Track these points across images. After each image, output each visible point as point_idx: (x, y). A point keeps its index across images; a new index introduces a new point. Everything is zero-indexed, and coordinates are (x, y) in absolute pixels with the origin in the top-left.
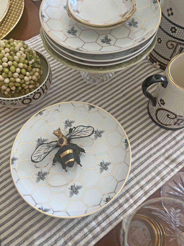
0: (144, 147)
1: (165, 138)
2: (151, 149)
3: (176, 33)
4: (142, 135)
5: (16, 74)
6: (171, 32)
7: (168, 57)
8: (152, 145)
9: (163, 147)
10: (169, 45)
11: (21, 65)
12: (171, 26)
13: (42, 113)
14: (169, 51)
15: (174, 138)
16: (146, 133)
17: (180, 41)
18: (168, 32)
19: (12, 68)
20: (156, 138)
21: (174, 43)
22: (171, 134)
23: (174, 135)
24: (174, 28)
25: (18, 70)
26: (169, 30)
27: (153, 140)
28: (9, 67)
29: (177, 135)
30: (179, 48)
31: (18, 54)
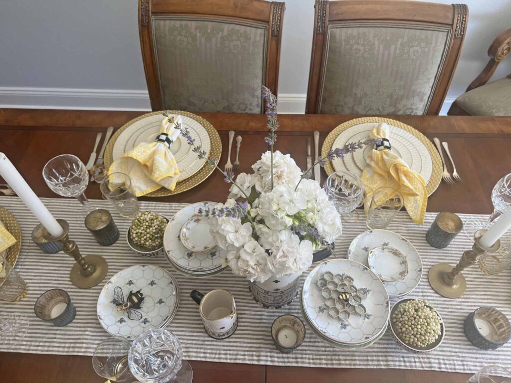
0: (182, 331)
1: (199, 336)
2: (185, 335)
4: (189, 324)
5: (143, 239)
8: (188, 334)
9: (192, 340)
11: (148, 235)
15: (204, 341)
16: (192, 324)
19: (142, 235)
20: (194, 332)
22: (205, 337)
23: (206, 339)
25: (145, 237)
27: (191, 332)
28: (141, 233)
29: (208, 341)
31: (151, 229)
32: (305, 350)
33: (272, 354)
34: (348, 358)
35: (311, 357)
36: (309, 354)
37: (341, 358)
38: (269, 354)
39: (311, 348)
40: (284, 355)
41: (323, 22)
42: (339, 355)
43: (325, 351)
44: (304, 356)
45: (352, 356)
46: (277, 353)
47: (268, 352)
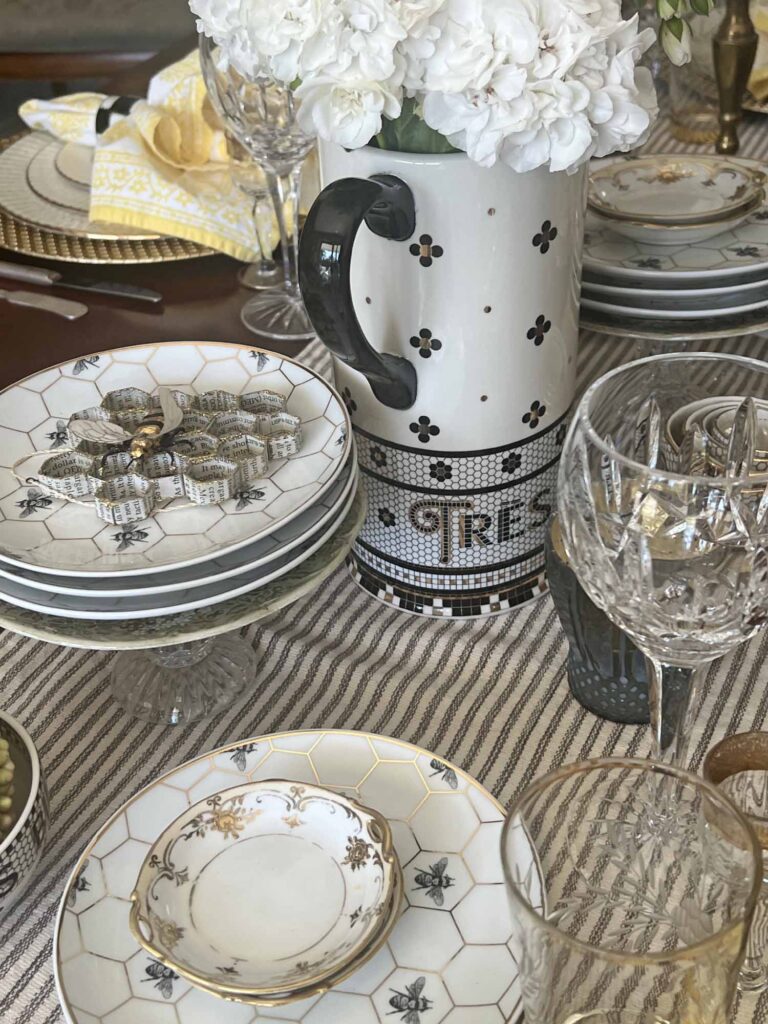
3: (453, 478)
6: (434, 481)
7: (436, 562)
10: (421, 521)
12: (427, 463)
13: (85, 882)
14: (428, 538)
17: (449, 498)
18: (427, 485)
21: (434, 510)
24: (441, 464)
26: (427, 477)
30: (456, 520)
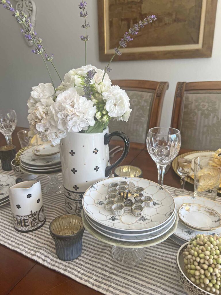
32: (81, 265)
33: (49, 255)
34: (120, 288)
35: (82, 271)
36: (81, 269)
37: (113, 285)
38: (46, 254)
39: (87, 265)
40: (59, 261)
41: (181, 90)
42: (111, 282)
43: (100, 273)
44: (76, 268)
45: (126, 288)
46: (54, 256)
47: (47, 252)
